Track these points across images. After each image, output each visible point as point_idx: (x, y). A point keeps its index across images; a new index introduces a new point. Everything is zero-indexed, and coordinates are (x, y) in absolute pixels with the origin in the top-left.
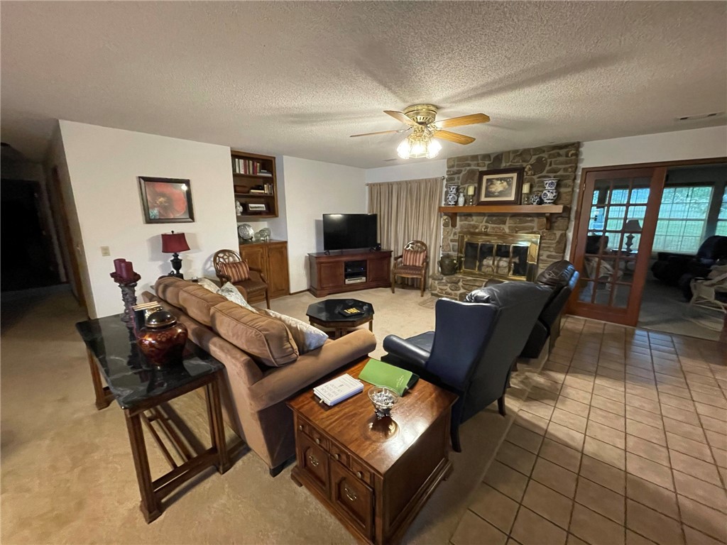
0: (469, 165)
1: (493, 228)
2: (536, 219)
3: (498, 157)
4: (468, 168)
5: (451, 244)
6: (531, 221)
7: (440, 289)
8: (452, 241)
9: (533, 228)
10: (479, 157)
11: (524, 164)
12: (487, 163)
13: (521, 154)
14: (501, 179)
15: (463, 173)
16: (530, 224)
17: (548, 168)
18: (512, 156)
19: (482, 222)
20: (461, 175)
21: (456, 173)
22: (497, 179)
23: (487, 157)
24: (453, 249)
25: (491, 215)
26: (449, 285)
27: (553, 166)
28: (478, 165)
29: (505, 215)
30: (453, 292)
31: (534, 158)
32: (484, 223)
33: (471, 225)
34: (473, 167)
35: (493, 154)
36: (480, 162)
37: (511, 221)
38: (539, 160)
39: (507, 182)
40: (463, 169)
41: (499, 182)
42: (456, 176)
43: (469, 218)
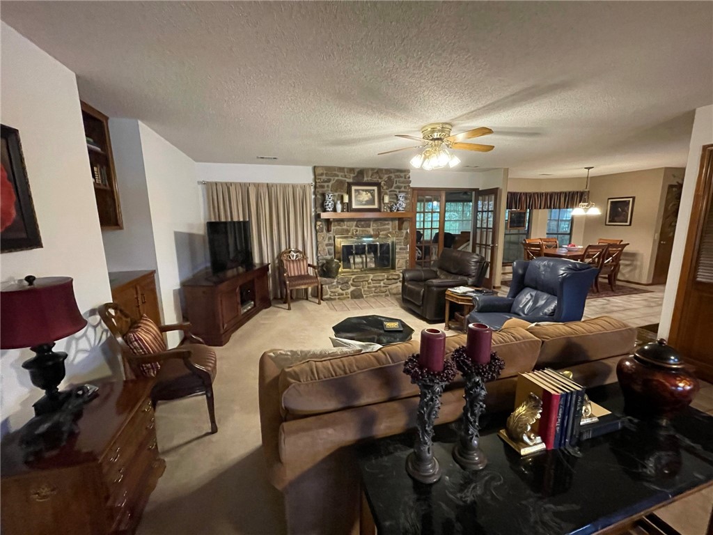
0: (338, 176)
1: (363, 231)
2: (390, 223)
3: (361, 172)
4: (336, 178)
5: (326, 248)
6: (388, 224)
7: (332, 292)
8: (327, 245)
9: (389, 229)
10: (346, 170)
11: (380, 181)
12: (352, 175)
13: (377, 172)
14: (366, 191)
15: (332, 182)
16: (387, 226)
17: (395, 185)
18: (370, 173)
19: (352, 226)
20: (330, 184)
21: (326, 182)
22: (363, 190)
23: (351, 170)
24: (329, 252)
25: (359, 220)
26: (340, 286)
27: (398, 184)
28: (345, 176)
29: (369, 220)
30: (344, 292)
31: (386, 176)
32: (354, 228)
33: (343, 229)
34: (340, 178)
35: (357, 168)
36: (346, 174)
37: (374, 225)
38: (389, 178)
39: (371, 194)
40: (332, 178)
41: (364, 193)
42: (326, 184)
43: (342, 223)
